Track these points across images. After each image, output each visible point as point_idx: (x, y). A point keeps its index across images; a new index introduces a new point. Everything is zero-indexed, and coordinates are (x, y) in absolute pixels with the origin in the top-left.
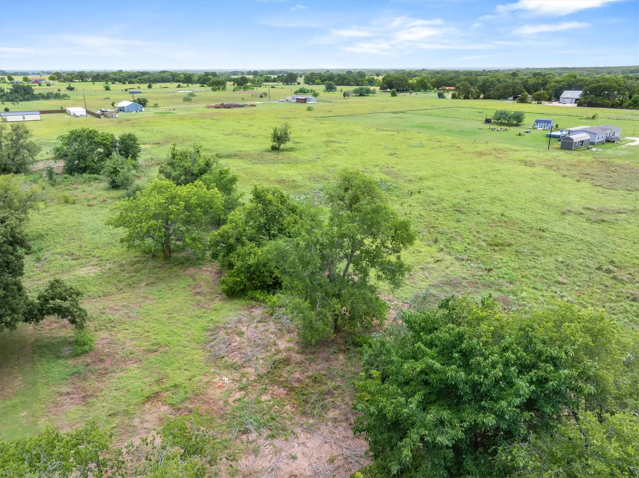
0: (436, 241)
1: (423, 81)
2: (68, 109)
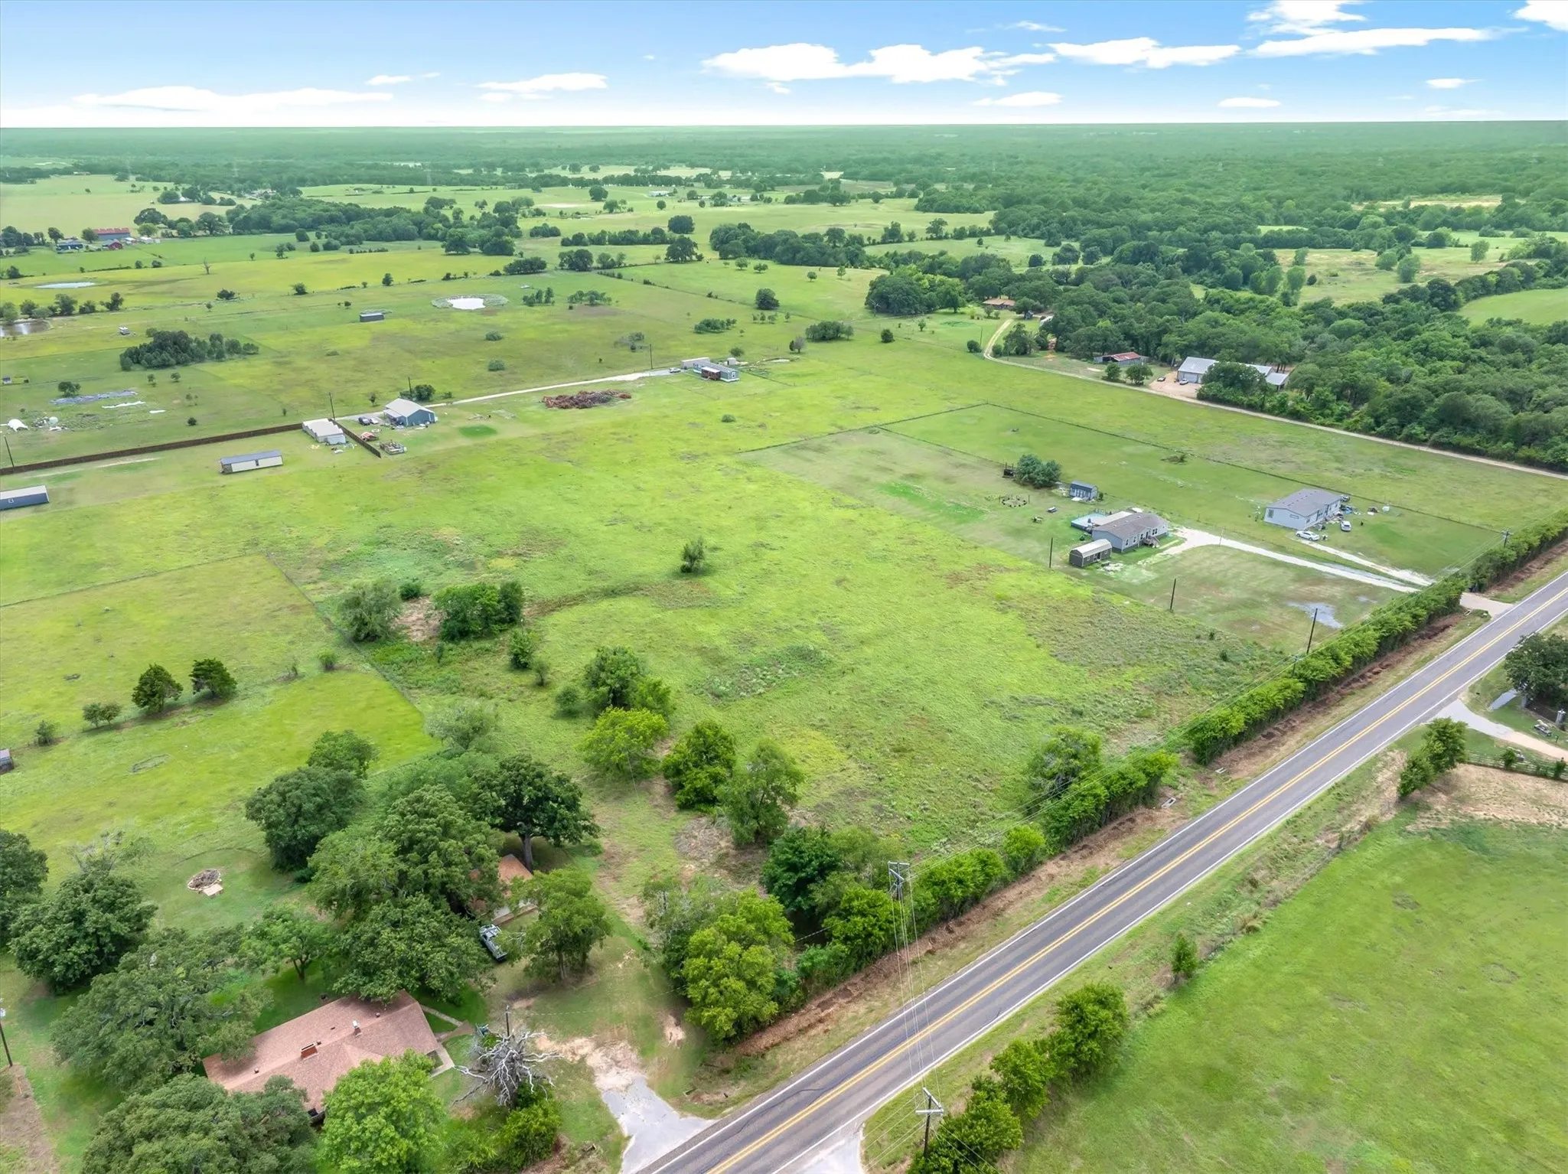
0: (848, 747)
1: (948, 293)
2: (306, 423)
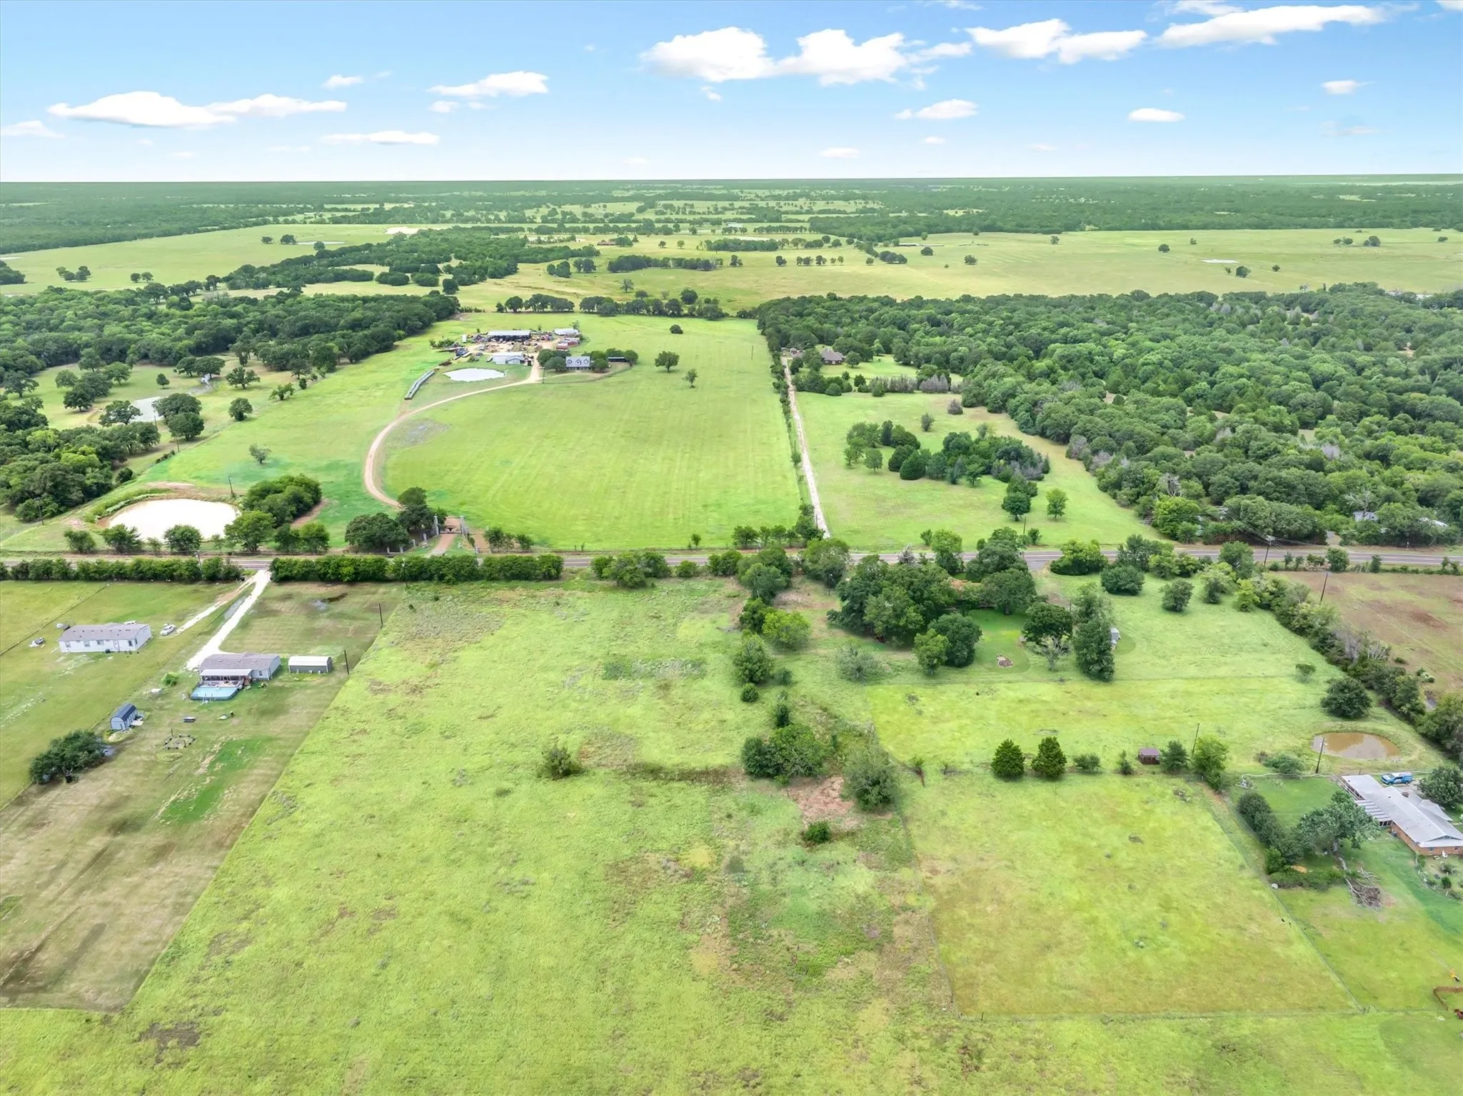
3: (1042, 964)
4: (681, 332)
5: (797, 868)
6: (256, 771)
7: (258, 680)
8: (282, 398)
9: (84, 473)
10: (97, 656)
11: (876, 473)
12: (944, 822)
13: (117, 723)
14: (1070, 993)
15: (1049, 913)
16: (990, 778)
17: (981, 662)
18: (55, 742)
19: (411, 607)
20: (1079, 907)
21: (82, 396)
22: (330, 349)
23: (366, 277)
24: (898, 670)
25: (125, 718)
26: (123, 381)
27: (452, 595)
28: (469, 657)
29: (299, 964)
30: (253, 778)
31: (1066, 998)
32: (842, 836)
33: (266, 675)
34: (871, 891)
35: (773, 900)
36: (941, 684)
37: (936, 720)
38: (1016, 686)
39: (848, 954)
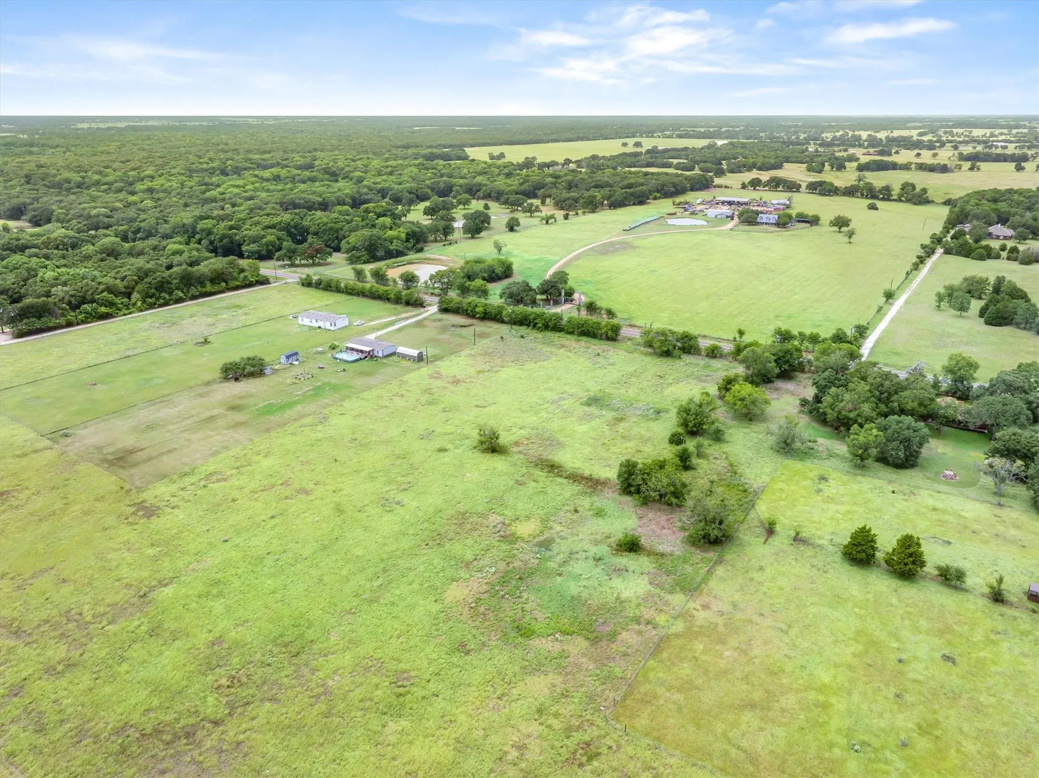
3: (731, 717)
4: (877, 209)
5: (591, 562)
6: (324, 400)
7: (376, 356)
8: (547, 222)
9: (392, 243)
10: (311, 328)
11: (961, 316)
12: (756, 576)
13: (283, 359)
14: (733, 752)
15: (784, 681)
16: (838, 557)
17: (924, 468)
18: (242, 358)
19: (502, 338)
20: (823, 689)
21: (433, 209)
22: (595, 197)
23: (669, 166)
24: (831, 455)
25: (288, 357)
26: (466, 207)
27: (534, 337)
28: (509, 372)
29: (234, 500)
30: (320, 403)
31: (726, 754)
32: (651, 553)
33: (380, 355)
34: (634, 599)
35: (548, 575)
36: (864, 476)
37: (831, 500)
38: (943, 496)
39: (564, 633)
